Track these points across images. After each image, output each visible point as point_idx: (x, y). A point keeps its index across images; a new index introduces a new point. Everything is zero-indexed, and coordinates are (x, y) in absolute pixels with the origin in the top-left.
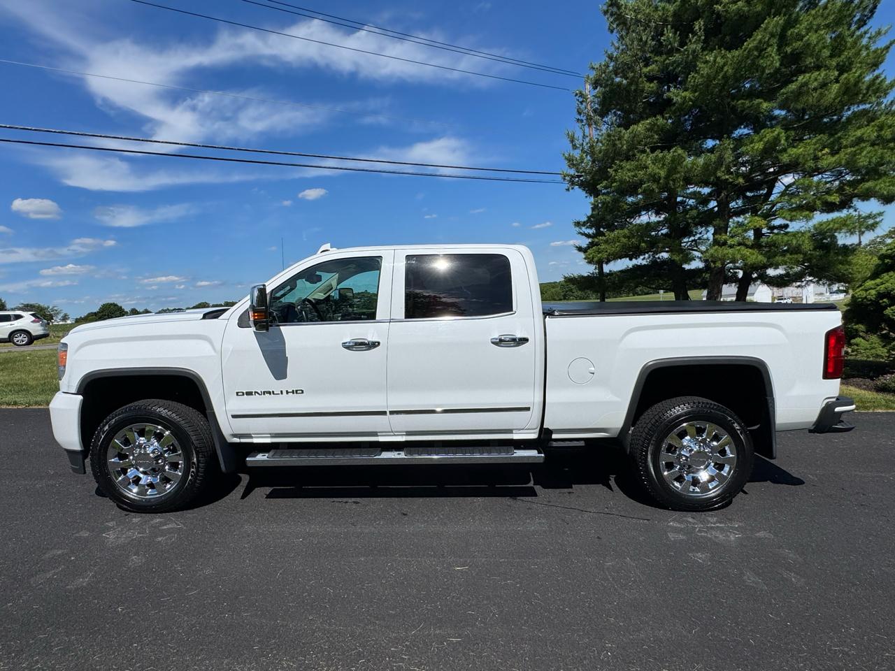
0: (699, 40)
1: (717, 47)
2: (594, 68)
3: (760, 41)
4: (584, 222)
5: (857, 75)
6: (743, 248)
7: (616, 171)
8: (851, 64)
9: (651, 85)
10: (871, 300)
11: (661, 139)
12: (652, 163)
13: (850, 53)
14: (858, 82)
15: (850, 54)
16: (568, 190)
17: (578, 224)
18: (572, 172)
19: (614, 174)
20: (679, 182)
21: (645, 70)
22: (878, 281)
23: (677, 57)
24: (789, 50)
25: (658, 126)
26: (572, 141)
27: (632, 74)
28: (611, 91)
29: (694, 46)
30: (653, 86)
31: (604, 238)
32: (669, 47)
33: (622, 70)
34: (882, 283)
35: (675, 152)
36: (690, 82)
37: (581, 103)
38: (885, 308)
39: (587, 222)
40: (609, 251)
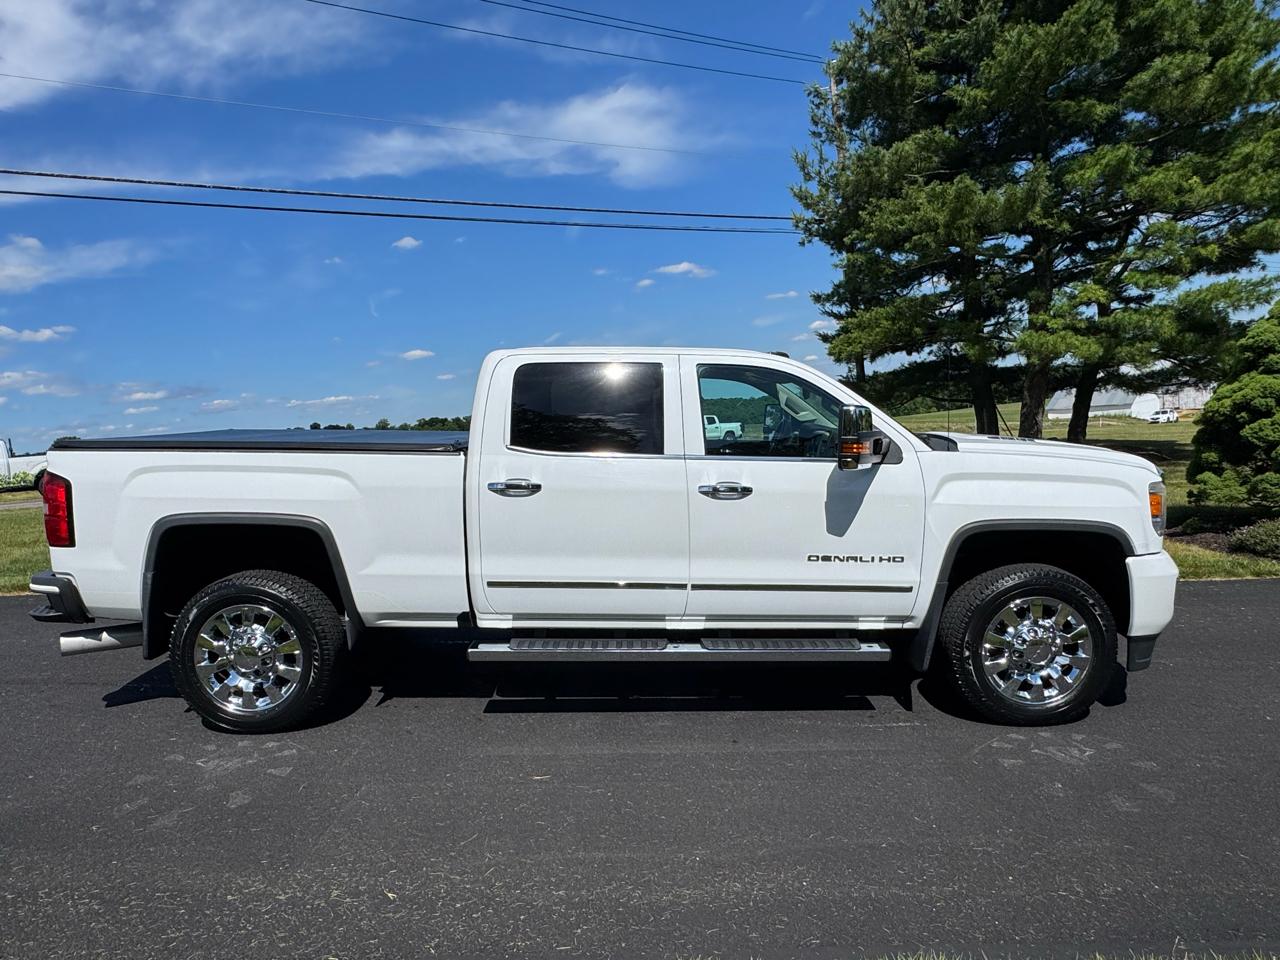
0: (995, 9)
1: (1022, 19)
2: (839, 50)
3: (1089, 11)
4: (828, 295)
5: (1239, 60)
6: (1070, 333)
7: (872, 214)
8: (1232, 43)
9: (926, 78)
10: (1224, 414)
11: (942, 163)
12: (926, 203)
13: (1230, 27)
14: (1241, 71)
15: (1229, 29)
16: (802, 244)
17: (817, 298)
18: (809, 215)
19: (867, 219)
20: (969, 231)
21: (917, 53)
22: (1236, 385)
23: (961, 34)
24: (1132, 22)
25: (936, 142)
26: (803, 168)
27: (897, 60)
28: (863, 87)
29: (986, 17)
30: (930, 78)
31: (855, 320)
32: (948, 18)
33: (881, 52)
34: (1241, 389)
35: (960, 182)
36: (983, 73)
37: (818, 106)
38: (1242, 426)
39: (832, 295)
40: (864, 341)
